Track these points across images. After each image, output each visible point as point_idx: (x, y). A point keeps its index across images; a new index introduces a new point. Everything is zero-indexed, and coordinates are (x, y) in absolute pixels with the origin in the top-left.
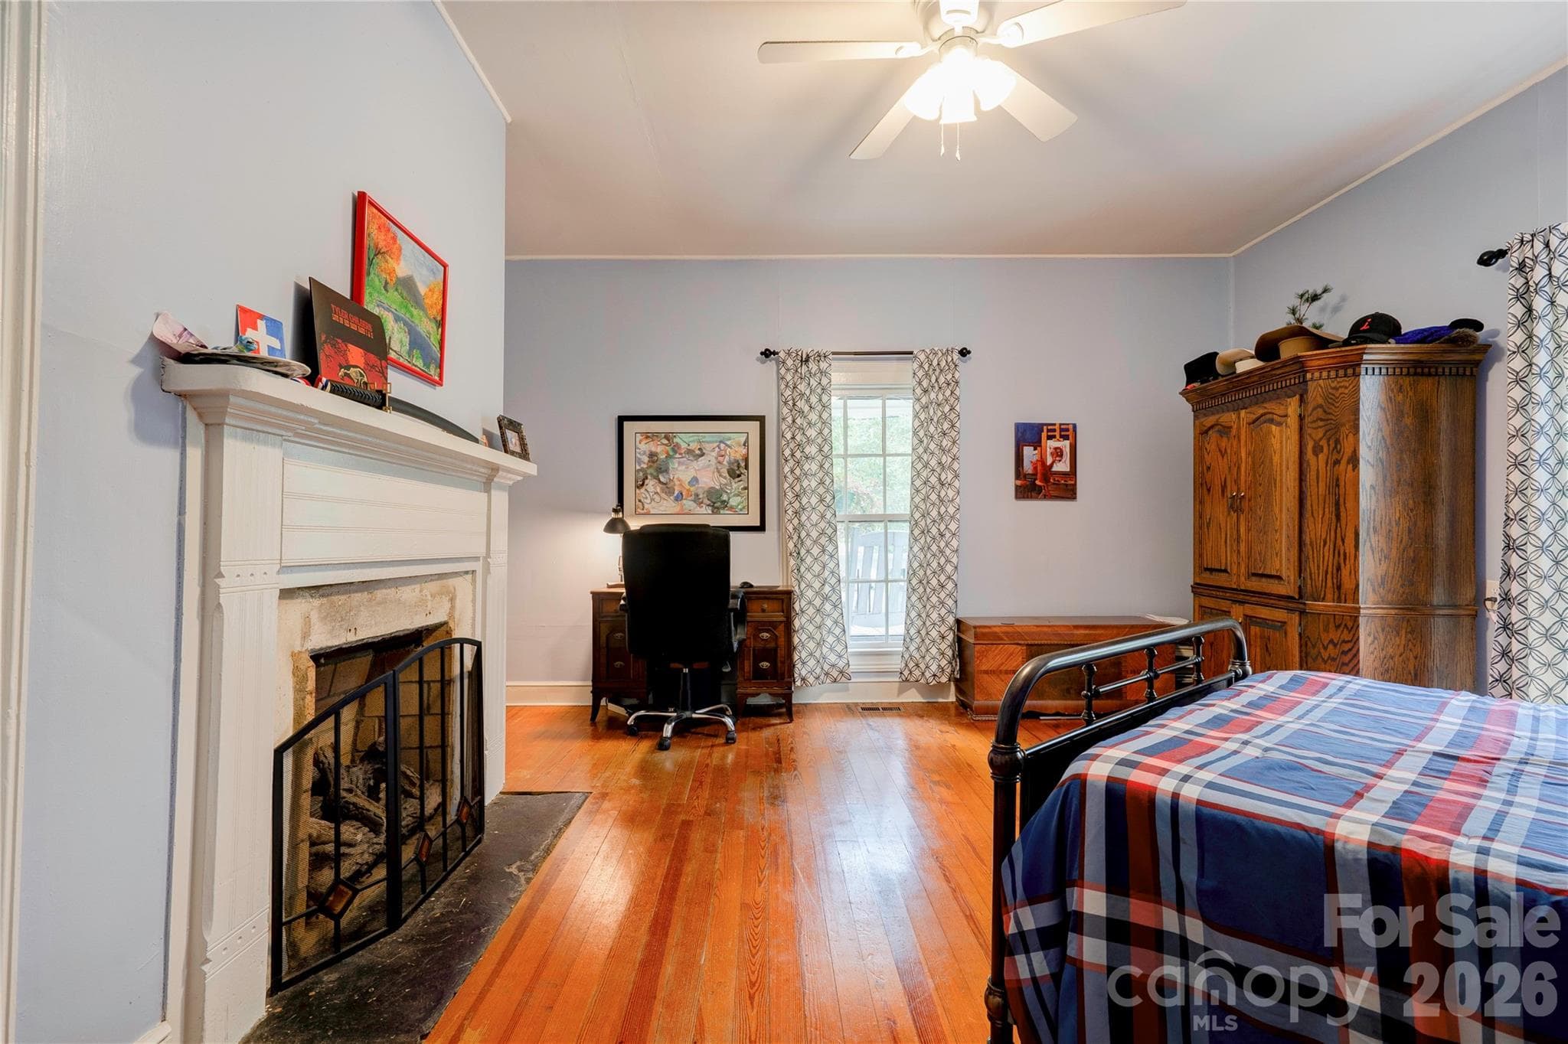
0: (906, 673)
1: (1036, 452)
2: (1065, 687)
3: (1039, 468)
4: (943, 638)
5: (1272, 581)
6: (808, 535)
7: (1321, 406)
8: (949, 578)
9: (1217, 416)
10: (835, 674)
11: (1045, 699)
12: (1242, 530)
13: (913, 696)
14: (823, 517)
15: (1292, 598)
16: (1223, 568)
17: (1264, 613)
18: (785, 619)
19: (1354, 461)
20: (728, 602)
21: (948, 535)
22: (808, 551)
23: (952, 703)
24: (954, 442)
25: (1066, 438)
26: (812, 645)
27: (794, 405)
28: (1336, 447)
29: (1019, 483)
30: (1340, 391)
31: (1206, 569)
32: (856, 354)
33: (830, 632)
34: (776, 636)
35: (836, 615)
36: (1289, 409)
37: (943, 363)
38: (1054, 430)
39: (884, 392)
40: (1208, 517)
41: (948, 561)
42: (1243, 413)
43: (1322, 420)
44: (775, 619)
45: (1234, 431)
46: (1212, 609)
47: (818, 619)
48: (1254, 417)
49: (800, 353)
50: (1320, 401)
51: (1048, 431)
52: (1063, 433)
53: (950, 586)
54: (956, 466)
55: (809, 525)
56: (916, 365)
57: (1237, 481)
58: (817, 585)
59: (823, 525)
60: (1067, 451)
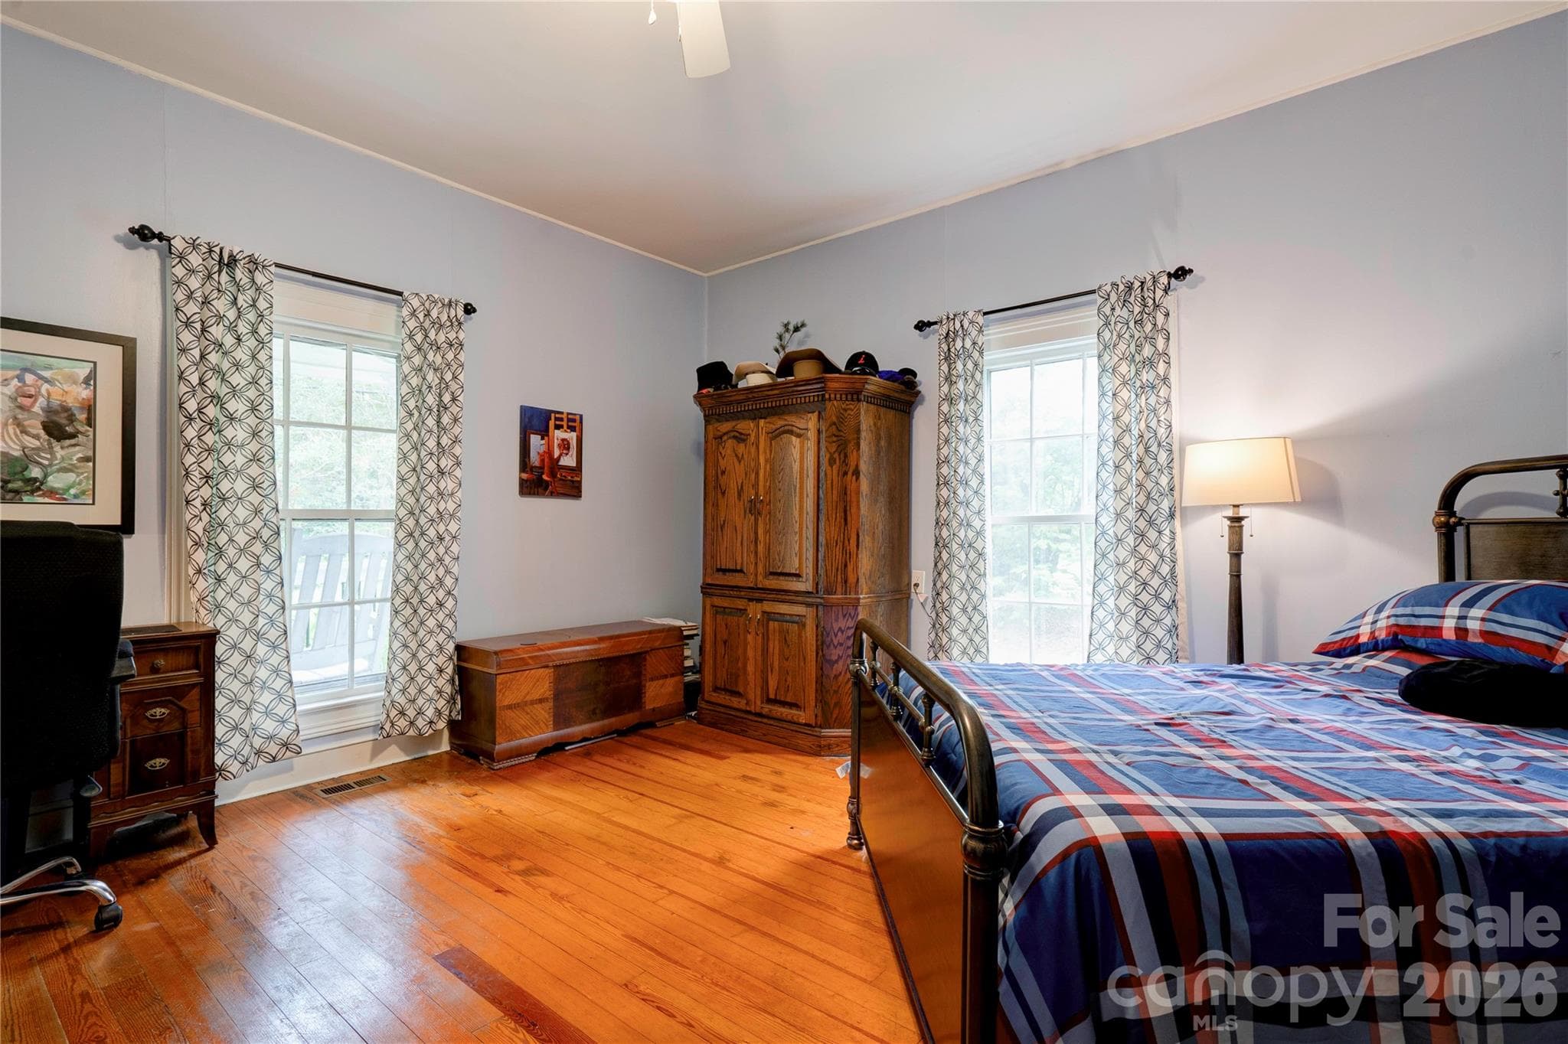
0: (387, 727)
1: (543, 442)
2: (592, 707)
3: (546, 460)
4: (441, 671)
5: (790, 578)
6: (231, 540)
7: (834, 424)
8: (449, 593)
9: (734, 423)
10: (273, 749)
11: (573, 726)
12: (760, 531)
13: (394, 756)
14: (257, 512)
15: (812, 593)
16: (739, 568)
17: (784, 608)
18: (201, 680)
19: (857, 473)
20: (113, 665)
21: (448, 538)
22: (230, 566)
23: (446, 752)
24: (456, 420)
25: (572, 429)
26: (236, 713)
27: (204, 330)
28: (844, 461)
29: (525, 476)
30: (849, 412)
31: (719, 570)
32: (315, 274)
33: (264, 686)
34: (183, 711)
35: (275, 660)
36: (810, 423)
37: (444, 318)
38: (561, 420)
39: (351, 339)
40: (722, 519)
41: (448, 572)
42: (762, 422)
43: (835, 436)
44: (180, 682)
45: (753, 438)
46: (725, 608)
47: (248, 671)
48: (774, 427)
49: (217, 250)
50: (834, 419)
51: (556, 419)
52: (570, 424)
53: (450, 604)
54: (457, 450)
55: (232, 525)
56: (405, 312)
57: (756, 485)
58: (246, 618)
59: (257, 524)
60: (573, 443)
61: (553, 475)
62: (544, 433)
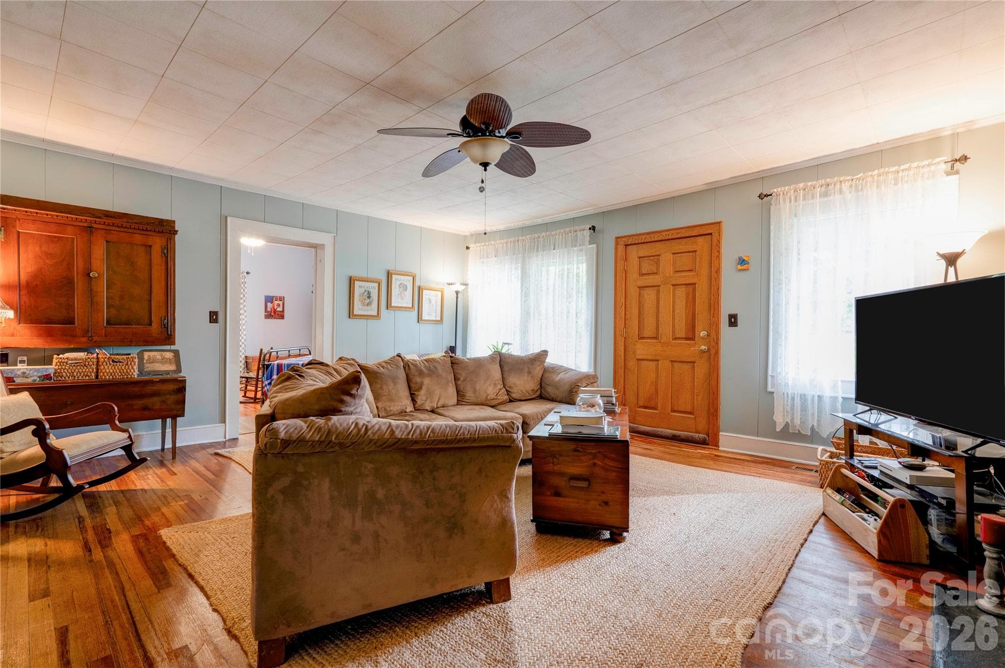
3: (272, 310)
25: (281, 300)
29: (266, 314)
51: (276, 298)
60: (281, 304)
61: (275, 313)
62: (272, 302)
